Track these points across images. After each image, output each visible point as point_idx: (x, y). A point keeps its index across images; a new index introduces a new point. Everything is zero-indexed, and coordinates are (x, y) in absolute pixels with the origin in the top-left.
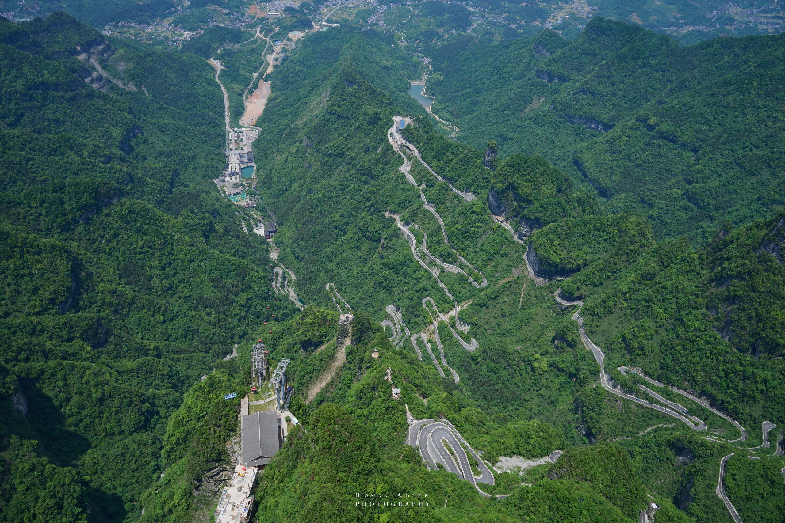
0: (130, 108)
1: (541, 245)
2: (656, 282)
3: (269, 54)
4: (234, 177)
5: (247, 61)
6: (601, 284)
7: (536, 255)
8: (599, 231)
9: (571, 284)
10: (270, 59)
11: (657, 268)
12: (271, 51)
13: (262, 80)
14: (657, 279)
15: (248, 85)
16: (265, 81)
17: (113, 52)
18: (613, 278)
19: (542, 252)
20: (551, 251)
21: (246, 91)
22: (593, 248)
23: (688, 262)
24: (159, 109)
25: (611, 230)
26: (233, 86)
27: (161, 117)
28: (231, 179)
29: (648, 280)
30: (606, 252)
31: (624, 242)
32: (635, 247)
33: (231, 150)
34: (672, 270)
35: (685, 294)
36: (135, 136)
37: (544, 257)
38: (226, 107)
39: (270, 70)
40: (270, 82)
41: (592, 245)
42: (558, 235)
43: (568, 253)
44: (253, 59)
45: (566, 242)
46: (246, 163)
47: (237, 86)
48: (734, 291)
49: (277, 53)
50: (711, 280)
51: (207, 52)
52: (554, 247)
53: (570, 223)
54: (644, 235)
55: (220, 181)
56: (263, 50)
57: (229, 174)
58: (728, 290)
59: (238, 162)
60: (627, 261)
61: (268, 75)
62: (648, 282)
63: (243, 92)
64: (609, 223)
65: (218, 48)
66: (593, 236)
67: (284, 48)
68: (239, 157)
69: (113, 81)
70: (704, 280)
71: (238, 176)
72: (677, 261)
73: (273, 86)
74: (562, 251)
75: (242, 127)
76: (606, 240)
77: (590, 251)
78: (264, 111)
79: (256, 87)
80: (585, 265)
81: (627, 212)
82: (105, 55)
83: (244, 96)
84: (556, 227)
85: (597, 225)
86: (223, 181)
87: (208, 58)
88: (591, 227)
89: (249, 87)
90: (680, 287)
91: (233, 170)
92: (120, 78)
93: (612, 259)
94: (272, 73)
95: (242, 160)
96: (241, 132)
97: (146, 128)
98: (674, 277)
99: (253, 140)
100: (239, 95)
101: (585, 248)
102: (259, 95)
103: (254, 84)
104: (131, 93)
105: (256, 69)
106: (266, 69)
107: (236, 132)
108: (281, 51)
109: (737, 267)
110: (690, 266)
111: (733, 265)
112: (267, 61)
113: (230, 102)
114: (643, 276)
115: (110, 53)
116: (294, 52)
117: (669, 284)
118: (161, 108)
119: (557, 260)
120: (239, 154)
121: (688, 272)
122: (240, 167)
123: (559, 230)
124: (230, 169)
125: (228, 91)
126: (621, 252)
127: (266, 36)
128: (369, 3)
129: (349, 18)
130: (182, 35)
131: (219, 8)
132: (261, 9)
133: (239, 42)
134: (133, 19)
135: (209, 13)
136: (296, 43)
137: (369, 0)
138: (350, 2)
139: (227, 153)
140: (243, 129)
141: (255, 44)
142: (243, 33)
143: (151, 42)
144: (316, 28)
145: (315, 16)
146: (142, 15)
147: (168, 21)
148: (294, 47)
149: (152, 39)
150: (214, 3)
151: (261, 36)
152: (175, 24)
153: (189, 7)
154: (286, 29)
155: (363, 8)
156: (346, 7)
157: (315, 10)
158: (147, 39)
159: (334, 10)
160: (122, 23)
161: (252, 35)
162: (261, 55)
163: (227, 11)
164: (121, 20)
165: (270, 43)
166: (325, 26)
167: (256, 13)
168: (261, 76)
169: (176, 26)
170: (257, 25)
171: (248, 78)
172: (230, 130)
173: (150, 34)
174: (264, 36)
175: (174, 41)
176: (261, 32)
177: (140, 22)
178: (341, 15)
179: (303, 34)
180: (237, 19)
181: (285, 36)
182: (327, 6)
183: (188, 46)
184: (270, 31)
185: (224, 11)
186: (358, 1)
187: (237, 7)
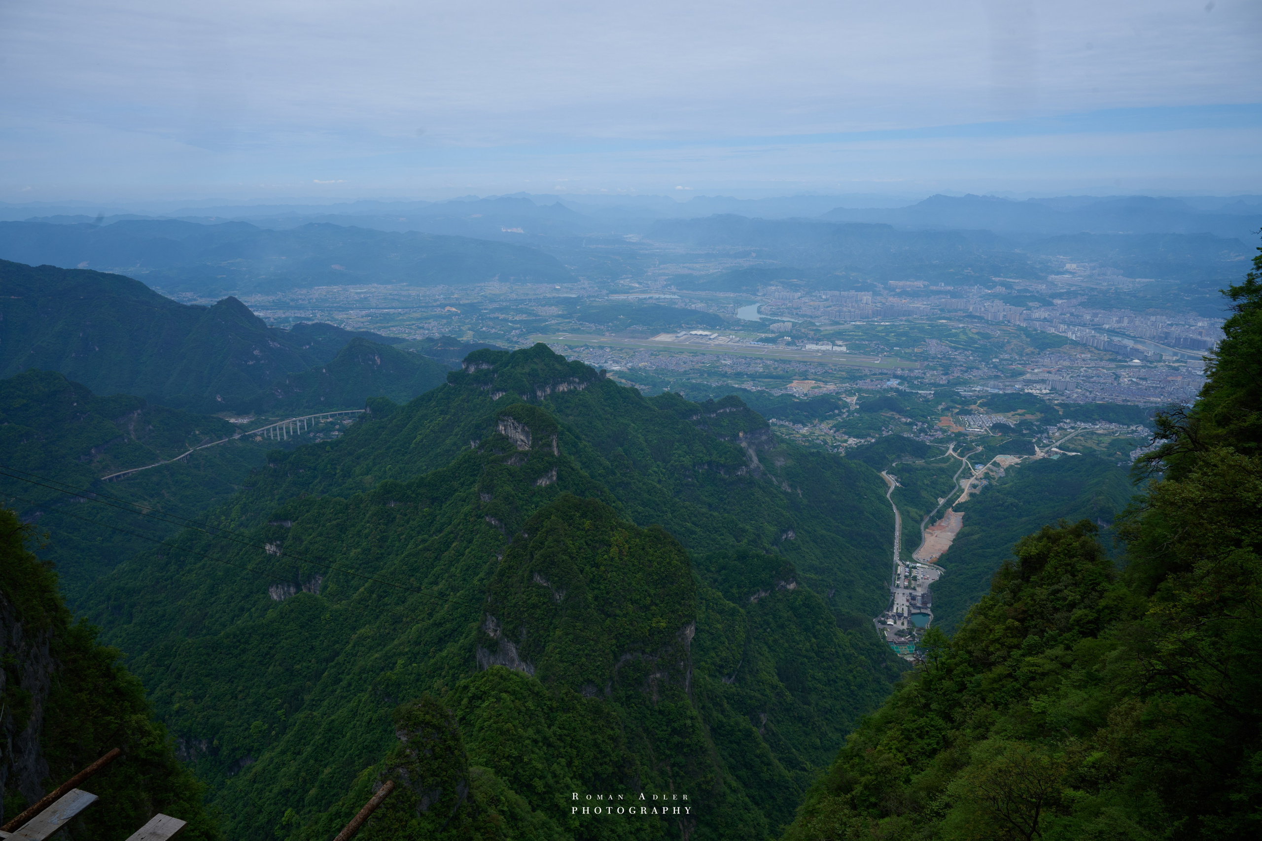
3: (964, 478)
5: (932, 482)
10: (966, 484)
12: (967, 474)
13: (950, 509)
15: (931, 512)
16: (956, 511)
21: (927, 519)
26: (909, 509)
28: (895, 623)
33: (898, 586)
38: (897, 534)
39: (963, 498)
40: (963, 513)
44: (941, 480)
46: (919, 608)
47: (915, 510)
49: (976, 479)
51: (878, 463)
55: (879, 622)
56: (955, 472)
57: (893, 616)
61: (960, 505)
63: (922, 520)
65: (893, 461)
67: (986, 473)
68: (909, 598)
69: (769, 476)
71: (905, 622)
73: (966, 520)
75: (917, 562)
78: (950, 548)
79: (940, 515)
83: (923, 524)
86: (884, 623)
87: (880, 470)
89: (932, 515)
92: (775, 475)
94: (966, 502)
95: (913, 602)
96: (915, 568)
99: (930, 581)
102: (944, 527)
103: (938, 512)
104: (785, 493)
105: (943, 494)
106: (959, 497)
107: (907, 566)
108: (982, 476)
112: (960, 486)
113: (903, 528)
116: (1003, 481)
120: (911, 594)
124: (895, 611)
125: (902, 513)
127: (962, 455)
128: (1133, 432)
129: (1095, 447)
130: (846, 441)
131: (897, 416)
132: (957, 422)
133: (922, 458)
134: (787, 417)
135: (885, 421)
136: (1007, 470)
137: (1132, 428)
138: (1100, 428)
139: (893, 589)
140: (918, 565)
141: (945, 462)
142: (929, 447)
143: (807, 444)
144: (1040, 454)
145: (1040, 440)
146: (798, 414)
147: (828, 424)
148: (1003, 475)
149: (808, 441)
150: (892, 410)
151: (955, 455)
152: (837, 428)
153: (857, 411)
154: (992, 450)
155: (1122, 437)
156: (1093, 433)
157: (1042, 432)
158: (802, 441)
159: (1073, 435)
160: (774, 420)
161: (943, 453)
162: (952, 478)
163: (909, 420)
164: (774, 417)
165: (966, 463)
166: (1056, 453)
167: (949, 427)
168: (949, 504)
169: (838, 431)
170: (949, 440)
171: (932, 503)
172: (899, 562)
173: (804, 436)
174: (959, 455)
175: (835, 447)
176: (955, 450)
177: (795, 422)
178: (1083, 443)
179: (1018, 461)
180: (922, 430)
181: (989, 459)
182: (1060, 429)
183: (852, 453)
184: (970, 449)
185: (904, 420)
186: (1113, 426)
187: (923, 416)
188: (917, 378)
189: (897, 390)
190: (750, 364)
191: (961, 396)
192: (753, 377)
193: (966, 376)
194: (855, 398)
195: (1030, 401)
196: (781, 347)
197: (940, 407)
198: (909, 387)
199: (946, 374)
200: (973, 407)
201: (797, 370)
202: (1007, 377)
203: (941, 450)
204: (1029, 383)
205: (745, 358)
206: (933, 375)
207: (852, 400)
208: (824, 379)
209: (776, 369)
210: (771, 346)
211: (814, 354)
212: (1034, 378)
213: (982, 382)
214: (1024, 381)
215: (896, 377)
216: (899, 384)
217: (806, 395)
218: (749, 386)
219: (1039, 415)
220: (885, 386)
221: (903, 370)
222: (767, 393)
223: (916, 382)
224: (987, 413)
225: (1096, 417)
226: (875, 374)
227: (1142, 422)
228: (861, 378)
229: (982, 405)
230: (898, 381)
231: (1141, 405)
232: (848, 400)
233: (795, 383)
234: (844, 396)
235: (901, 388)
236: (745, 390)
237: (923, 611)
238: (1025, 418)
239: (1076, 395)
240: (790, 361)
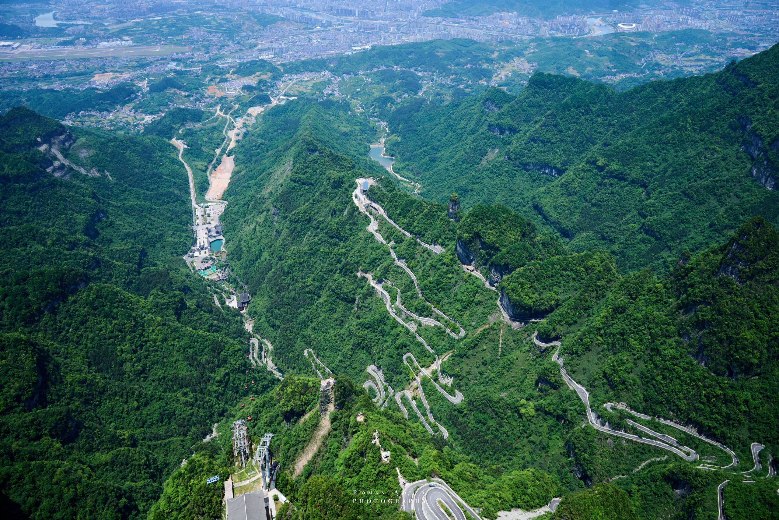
0: (94, 193)
1: (512, 289)
2: (627, 315)
3: (230, 130)
4: (203, 252)
5: (209, 139)
6: (575, 322)
7: (510, 300)
8: (566, 270)
9: (546, 325)
10: (232, 134)
11: (627, 301)
12: (232, 127)
13: (225, 155)
14: (628, 312)
15: (212, 161)
16: (228, 156)
17: (75, 141)
18: (586, 315)
19: (515, 297)
20: (523, 295)
21: (210, 167)
22: (562, 288)
23: (654, 292)
24: (123, 191)
25: (578, 268)
26: (196, 163)
27: (126, 199)
28: (200, 254)
29: (619, 314)
30: (576, 290)
31: (591, 279)
32: (603, 283)
33: (198, 225)
34: (640, 301)
35: (657, 323)
36: (100, 220)
37: (517, 301)
38: (191, 184)
39: (232, 145)
40: (233, 156)
41: (561, 285)
42: (528, 278)
43: (539, 295)
44: (215, 136)
45: (536, 285)
46: (215, 237)
47: (201, 163)
48: (702, 315)
49: (238, 129)
50: (679, 308)
51: (169, 133)
52: (526, 291)
53: (538, 265)
54: (609, 270)
55: (189, 255)
56: (224, 127)
57: (198, 249)
58: (696, 316)
59: (207, 236)
60: (597, 297)
61: (231, 151)
62: (620, 316)
63: (207, 169)
64: (575, 262)
65: (180, 129)
66: (561, 276)
67: (244, 123)
68: (206, 231)
69: (76, 168)
70: (672, 308)
71: (207, 251)
72: (644, 293)
73: (236, 160)
74: (534, 293)
75: (208, 202)
76: (574, 279)
77: (560, 290)
78: (229, 184)
79: (219, 162)
80: (557, 305)
81: (590, 250)
82: (67, 144)
83: (208, 172)
84: (525, 271)
85: (563, 265)
86: (192, 256)
87: (170, 138)
88: (558, 267)
89: (213, 163)
90: (651, 317)
91: (202, 244)
92: (83, 165)
93: (582, 297)
94: (234, 148)
95: (210, 234)
96: (207, 207)
97: (111, 211)
98: (643, 308)
99: (220, 213)
100: (203, 171)
101: (555, 288)
102: (223, 170)
103: (217, 160)
104: (94, 179)
105: (218, 145)
106: (229, 145)
107: (202, 207)
108: (241, 126)
109: (701, 292)
110: (657, 296)
111: (697, 290)
112: (228, 137)
113: (195, 179)
114: (614, 310)
115: (72, 142)
116: (255, 126)
117: (640, 315)
118: (125, 191)
119: (530, 302)
120: (207, 228)
121: (656, 302)
122: (208, 241)
123: (528, 273)
124: (198, 244)
125: (192, 168)
126: (590, 289)
127: (226, 113)
128: (324, 76)
129: (305, 91)
130: (143, 119)
131: (178, 92)
132: (220, 89)
133: (200, 122)
134: (93, 108)
135: (169, 97)
136: (256, 118)
137: (323, 73)
138: (306, 76)
139: (194, 228)
140: (209, 204)
141: (216, 122)
142: (203, 112)
143: (112, 128)
144: (275, 102)
145: (272, 92)
146: (102, 103)
147: (129, 107)
148: (254, 121)
149: (114, 125)
150: (175, 88)
151: (222, 114)
152: (136, 109)
153: (150, 92)
154: (245, 106)
155: (318, 81)
156: (302, 81)
157: (273, 86)
158: (108, 126)
159: (291, 85)
160: (83, 112)
161: (213, 114)
162: (222, 132)
163: (187, 94)
164: (81, 110)
165: (230, 119)
166: (283, 99)
167: (215, 93)
168: (223, 151)
169: (136, 111)
170: (216, 104)
171: (212, 155)
172: (196, 206)
173: (111, 121)
174: (224, 114)
175: (136, 126)
176: (221, 110)
177: (101, 110)
178: (298, 89)
179: (262, 109)
180: (197, 100)
181: (244, 112)
182: (283, 82)
183: (150, 129)
184: (230, 108)
185: (183, 94)
186: (312, 75)
187: (196, 89)
188: (189, 59)
189: (175, 71)
190: (54, 66)
191: (220, 69)
192: (60, 77)
193: (222, 52)
194: (146, 82)
195: (263, 65)
196: (79, 48)
197: (207, 79)
198: (184, 66)
199: (208, 53)
200: (228, 76)
201: (96, 66)
202: (247, 49)
203: (211, 113)
204: (261, 51)
205: (49, 61)
206: (199, 55)
207: (144, 84)
208: (120, 70)
209: (78, 67)
210: (70, 48)
211: (108, 50)
212: (264, 47)
213: (232, 55)
214: (258, 50)
215: (173, 60)
216: (177, 65)
217: (107, 86)
218: (57, 86)
219: (270, 74)
220: (167, 69)
221: (177, 54)
222: (74, 89)
223: (188, 62)
224: (238, 78)
225: (302, 70)
226: (158, 60)
227: (327, 69)
228: (148, 65)
229: (234, 73)
230: (175, 63)
231: (325, 57)
232: (141, 85)
233: (96, 78)
234: (137, 82)
235: (178, 68)
236: (52, 91)
237: (217, 238)
238: (261, 78)
239: (289, 57)
240: (89, 59)
